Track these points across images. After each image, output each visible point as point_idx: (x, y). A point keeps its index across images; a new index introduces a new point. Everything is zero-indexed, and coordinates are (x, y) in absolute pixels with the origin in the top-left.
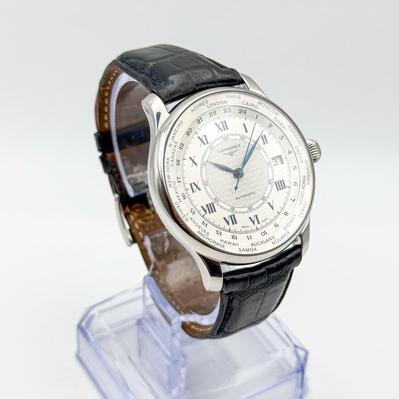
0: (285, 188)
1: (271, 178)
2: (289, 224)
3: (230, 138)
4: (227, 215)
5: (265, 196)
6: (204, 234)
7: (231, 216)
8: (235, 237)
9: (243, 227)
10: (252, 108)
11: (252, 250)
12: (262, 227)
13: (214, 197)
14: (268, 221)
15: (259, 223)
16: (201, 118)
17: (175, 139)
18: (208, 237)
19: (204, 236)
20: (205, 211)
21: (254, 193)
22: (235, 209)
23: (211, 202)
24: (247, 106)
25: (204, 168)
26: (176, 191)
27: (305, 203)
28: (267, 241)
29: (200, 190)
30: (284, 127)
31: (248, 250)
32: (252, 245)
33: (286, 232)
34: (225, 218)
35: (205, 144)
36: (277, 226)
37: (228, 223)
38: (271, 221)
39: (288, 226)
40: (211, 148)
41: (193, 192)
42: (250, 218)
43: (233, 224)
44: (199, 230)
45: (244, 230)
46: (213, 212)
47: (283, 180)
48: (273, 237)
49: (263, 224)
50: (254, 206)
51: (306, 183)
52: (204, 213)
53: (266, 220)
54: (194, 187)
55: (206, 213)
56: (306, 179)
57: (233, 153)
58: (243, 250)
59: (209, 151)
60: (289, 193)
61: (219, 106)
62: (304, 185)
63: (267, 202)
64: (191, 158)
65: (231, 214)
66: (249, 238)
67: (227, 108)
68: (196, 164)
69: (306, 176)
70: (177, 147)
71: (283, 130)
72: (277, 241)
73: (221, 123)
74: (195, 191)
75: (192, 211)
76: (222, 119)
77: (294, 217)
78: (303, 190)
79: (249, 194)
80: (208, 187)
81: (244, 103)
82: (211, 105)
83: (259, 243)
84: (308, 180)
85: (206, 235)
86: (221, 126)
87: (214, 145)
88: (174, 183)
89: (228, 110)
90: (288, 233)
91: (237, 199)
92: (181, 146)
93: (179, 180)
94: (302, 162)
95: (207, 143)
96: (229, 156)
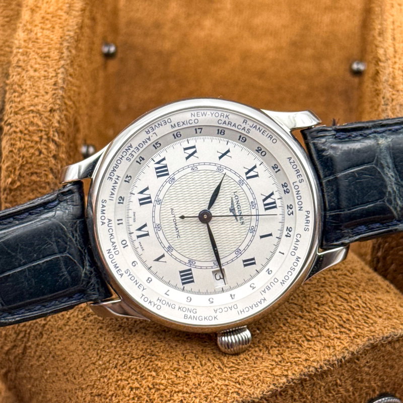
0: (183, 284)
1: (197, 264)
2: (133, 278)
4: (152, 193)
5: (174, 251)
6: (128, 153)
7: (149, 198)
8: (122, 201)
9: (134, 213)
10: (292, 247)
11: (103, 218)
12: (132, 242)
13: (176, 177)
14: (139, 250)
15: (138, 237)
16: (279, 170)
17: (253, 130)
18: (124, 159)
20: (159, 163)
21: (178, 236)
22: (159, 206)
23: (171, 172)
24: (295, 240)
25: (215, 168)
26: (185, 123)
27: (159, 307)
28: (113, 243)
29: (187, 158)
30: (264, 292)
31: (103, 212)
32: (110, 220)
33: (123, 272)
34: (147, 189)
35: (247, 173)
36: (134, 264)
37: (141, 192)
38: (139, 256)
39: (130, 276)
40: (241, 183)
41: (185, 149)
42: (145, 225)
43: (140, 200)
44: (134, 147)
45: (131, 214)
46: (157, 173)
47: (193, 281)
48: (117, 252)
49: (137, 244)
50: (160, 233)
51: (186, 313)
52: (156, 161)
53: (142, 248)
54: (191, 152)
55: (156, 164)
56: (192, 315)
57: (233, 213)
58: (103, 206)
59: (237, 179)
60: (175, 287)
61: (296, 198)
62: (184, 310)
63: (166, 254)
64: (228, 151)
65: (153, 200)
66: (120, 222)
67: (293, 210)
68: (220, 158)
69: (195, 315)
70: (243, 132)
71: (260, 290)
72: (111, 256)
73: (273, 201)
74: (186, 151)
75: (158, 145)
76: (278, 203)
77: (142, 289)
78: (177, 307)
79: (177, 229)
80: (189, 170)
81: (299, 236)
82: (296, 187)
83: (111, 231)
84: (190, 317)
85: (127, 156)
86: (269, 201)
87: (244, 187)
88: (196, 121)
89: (291, 211)
90: (121, 275)
91: (172, 209)
92: (243, 139)
93: (199, 131)
94: (215, 311)
95: (248, 178)
96: (230, 206)
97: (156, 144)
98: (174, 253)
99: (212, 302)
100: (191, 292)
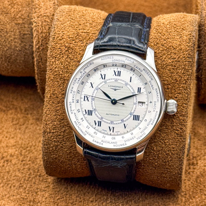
0: (139, 120)
1: (132, 111)
2: (129, 140)
3: (119, 81)
4: (97, 120)
6: (78, 124)
8: (96, 133)
9: (103, 130)
10: (139, 70)
11: (100, 143)
12: (114, 135)
13: (94, 108)
15: (113, 132)
16: (106, 65)
17: (85, 70)
18: (79, 126)
19: (77, 125)
21: (118, 115)
22: (103, 119)
23: (92, 109)
24: (136, 68)
25: (96, 91)
26: (73, 97)
27: (144, 134)
28: (112, 143)
29: (88, 101)
30: (153, 88)
31: (98, 142)
32: (102, 141)
33: (125, 143)
34: (95, 121)
35: (103, 79)
36: (123, 138)
37: (96, 124)
38: (121, 134)
41: (84, 100)
42: (109, 127)
43: (98, 126)
44: (76, 121)
46: (90, 115)
47: (139, 116)
48: (116, 143)
49: (116, 133)
50: (115, 122)
51: (151, 123)
52: (85, 114)
53: (118, 132)
54: (86, 98)
57: (117, 90)
58: (95, 141)
59: (104, 83)
60: (139, 124)
61: (119, 62)
62: (149, 123)
63: (124, 123)
64: (91, 83)
65: (100, 120)
66: (104, 137)
67: (124, 65)
68: (93, 87)
69: (153, 120)
70: (85, 75)
71: (152, 90)
72: (117, 146)
73: (117, 72)
74: (85, 100)
75: (79, 110)
76: (119, 70)
77: (134, 138)
78: (147, 126)
79: (115, 115)
80: (93, 101)
81: (135, 66)
82: (115, 60)
83: (106, 142)
84: (153, 122)
85: (79, 125)
86: (117, 73)
87: (108, 82)
88: (74, 92)
89: (124, 66)
90: (126, 144)
91: (107, 114)
92: (88, 75)
93: (79, 92)
94: (154, 111)
95: (105, 79)
96: (114, 90)
97: (78, 111)
98: (124, 120)
99: (150, 111)
100: (143, 118)
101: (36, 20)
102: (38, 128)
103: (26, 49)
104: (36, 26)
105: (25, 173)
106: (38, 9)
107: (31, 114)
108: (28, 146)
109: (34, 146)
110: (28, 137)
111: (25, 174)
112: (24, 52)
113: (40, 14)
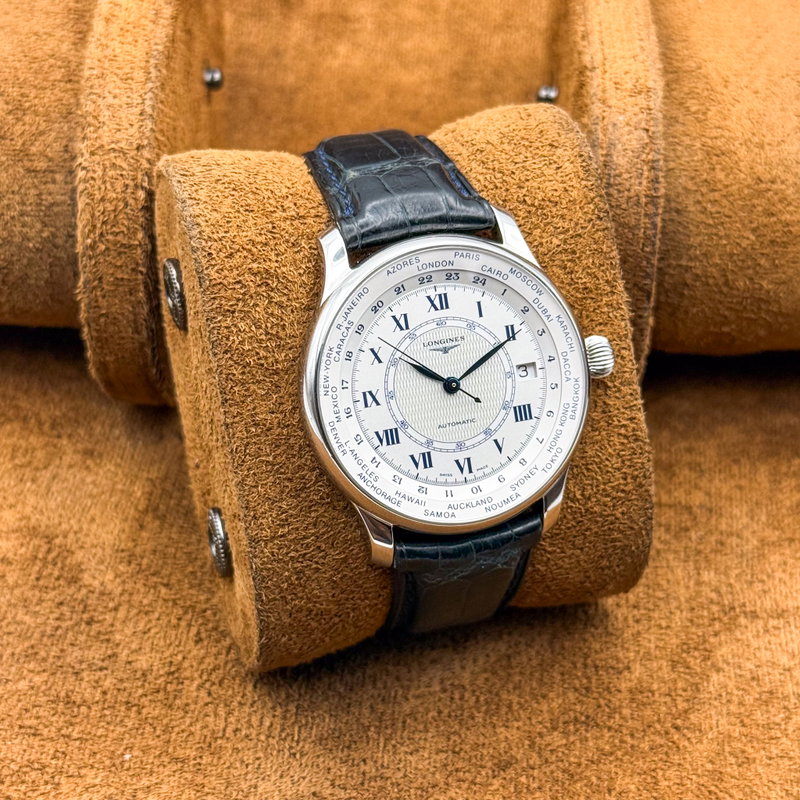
69: (571, 406)
84: (574, 411)
94: (568, 380)
101: (85, 160)
102: (89, 479)
103: (56, 246)
104: (85, 181)
105: (43, 615)
106: (92, 129)
107: (70, 436)
108: (58, 532)
109: (76, 533)
110: (58, 506)
111: (44, 618)
112: (49, 256)
113: (97, 145)
